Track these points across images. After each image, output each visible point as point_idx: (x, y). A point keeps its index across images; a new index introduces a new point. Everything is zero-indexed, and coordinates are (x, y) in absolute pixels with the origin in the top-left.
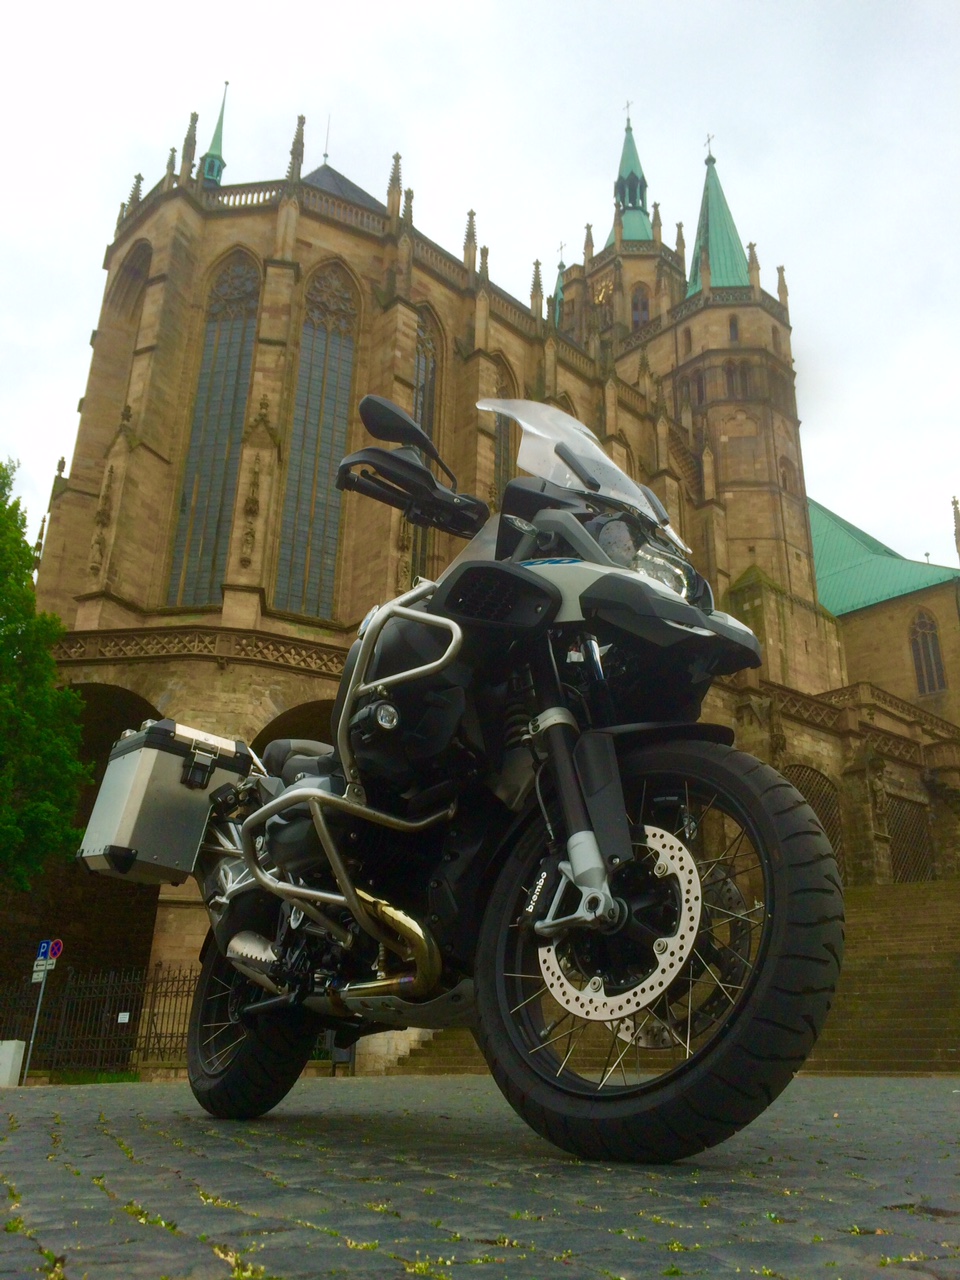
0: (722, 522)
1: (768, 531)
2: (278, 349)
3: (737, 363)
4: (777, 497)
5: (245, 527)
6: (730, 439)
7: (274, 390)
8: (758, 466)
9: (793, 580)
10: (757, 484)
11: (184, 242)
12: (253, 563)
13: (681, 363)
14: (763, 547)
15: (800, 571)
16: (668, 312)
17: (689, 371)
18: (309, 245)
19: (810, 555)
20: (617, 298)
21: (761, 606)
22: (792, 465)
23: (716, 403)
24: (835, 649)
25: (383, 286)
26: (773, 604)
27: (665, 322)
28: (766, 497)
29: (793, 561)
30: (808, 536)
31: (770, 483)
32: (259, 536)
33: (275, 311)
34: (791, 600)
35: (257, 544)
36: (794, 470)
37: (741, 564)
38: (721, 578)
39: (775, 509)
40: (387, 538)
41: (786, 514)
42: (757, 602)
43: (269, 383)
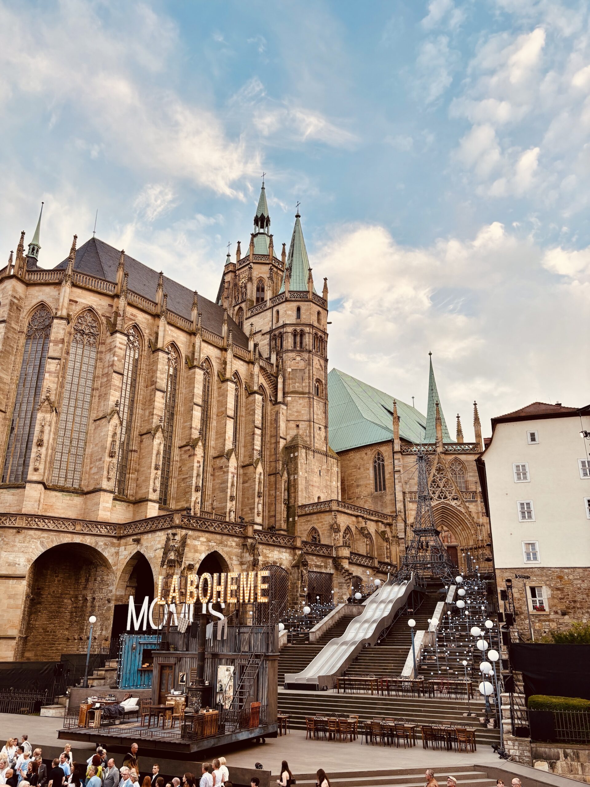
0: (284, 412)
1: (306, 418)
2: (57, 361)
3: (298, 331)
4: (312, 400)
5: (37, 452)
6: (292, 370)
7: (54, 383)
8: (304, 384)
9: (316, 440)
10: (303, 393)
11: (16, 301)
12: (40, 470)
13: (274, 328)
14: (303, 425)
15: (320, 436)
16: (270, 299)
17: (277, 333)
18: (76, 302)
19: (326, 427)
20: (249, 285)
21: (297, 456)
22: (322, 382)
23: (287, 351)
24: (336, 472)
25: (112, 320)
26: (304, 455)
27: (269, 304)
28: (307, 400)
29: (317, 431)
30: (326, 418)
31: (309, 393)
32: (43, 456)
33: (56, 342)
34: (314, 451)
35: (42, 460)
36: (323, 385)
37: (293, 433)
38: (281, 440)
39: (311, 406)
40: (105, 452)
41: (315, 408)
42: (296, 454)
43: (52, 378)
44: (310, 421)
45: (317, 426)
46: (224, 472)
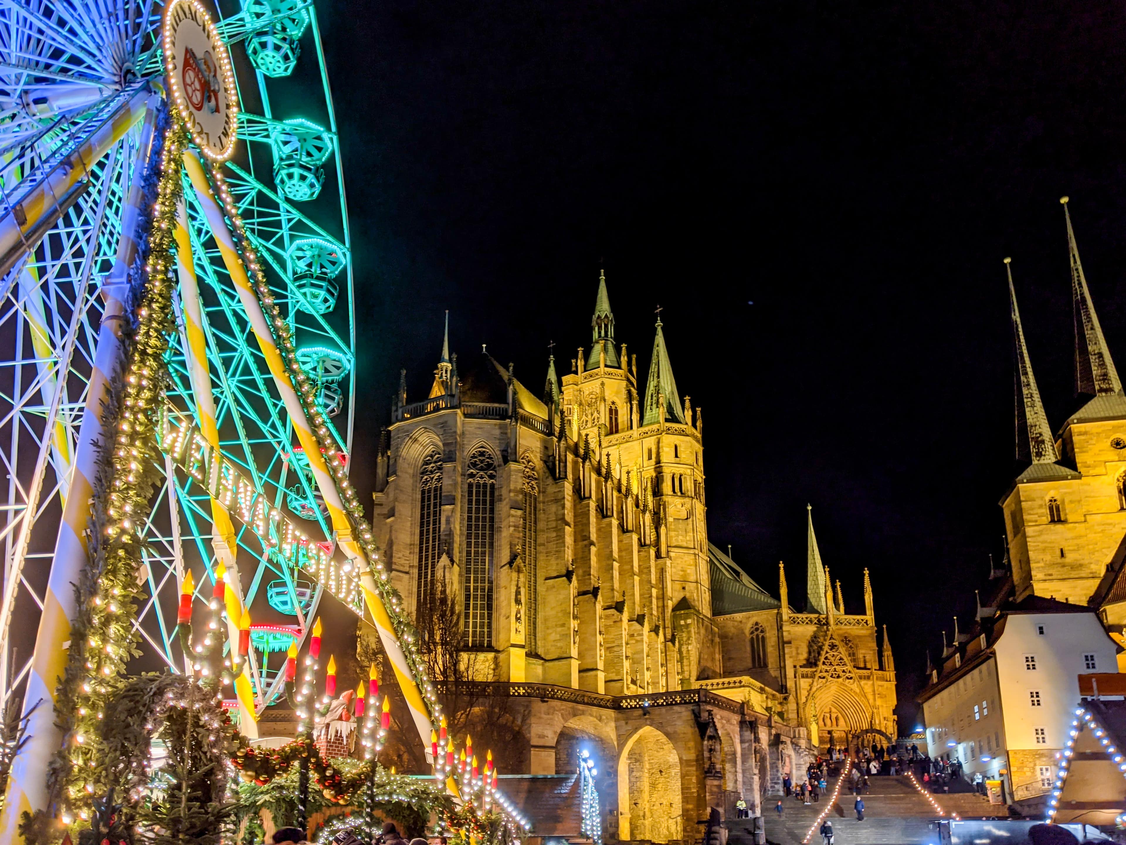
0: (669, 568)
1: (692, 577)
4: (697, 557)
5: (516, 615)
6: (674, 519)
8: (688, 538)
9: (703, 605)
10: (688, 549)
14: (689, 587)
15: (705, 600)
21: (691, 624)
22: (703, 536)
23: (667, 496)
24: (717, 643)
26: (696, 622)
28: (692, 557)
29: (703, 595)
30: (709, 579)
31: (694, 549)
35: (522, 624)
37: (679, 595)
39: (697, 564)
41: (700, 567)
42: (689, 621)
43: (516, 533)
44: (697, 582)
45: (703, 588)
46: (637, 641)
